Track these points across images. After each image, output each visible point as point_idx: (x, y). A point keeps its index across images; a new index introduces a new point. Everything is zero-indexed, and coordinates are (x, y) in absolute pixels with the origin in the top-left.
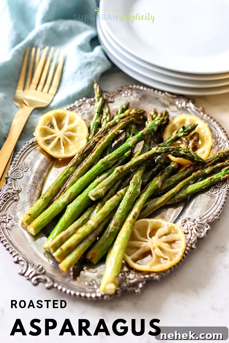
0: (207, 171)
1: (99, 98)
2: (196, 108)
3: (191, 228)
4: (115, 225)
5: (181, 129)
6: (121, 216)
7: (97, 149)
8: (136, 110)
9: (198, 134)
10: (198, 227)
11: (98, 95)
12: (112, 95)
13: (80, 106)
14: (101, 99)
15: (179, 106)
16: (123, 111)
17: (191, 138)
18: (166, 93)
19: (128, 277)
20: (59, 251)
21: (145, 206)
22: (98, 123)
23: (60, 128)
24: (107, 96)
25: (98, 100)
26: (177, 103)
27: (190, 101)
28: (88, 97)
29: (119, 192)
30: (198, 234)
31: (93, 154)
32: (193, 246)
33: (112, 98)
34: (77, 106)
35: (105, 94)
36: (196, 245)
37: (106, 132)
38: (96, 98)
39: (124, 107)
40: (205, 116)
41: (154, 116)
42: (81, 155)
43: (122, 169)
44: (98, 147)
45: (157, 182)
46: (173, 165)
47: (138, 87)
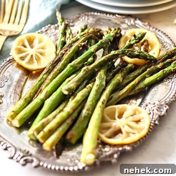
0: (159, 66)
1: (61, 22)
2: (143, 23)
3: (152, 109)
4: (87, 110)
5: (133, 38)
6: (91, 103)
7: (65, 58)
8: (93, 29)
9: (148, 41)
10: (158, 108)
11: (61, 21)
12: (72, 21)
13: (46, 31)
14: (63, 23)
15: (129, 24)
16: (83, 30)
17: (142, 44)
18: (117, 15)
19: (103, 150)
20: (42, 134)
21: (110, 97)
22: (63, 41)
23: (32, 47)
24: (68, 22)
25: (61, 25)
26: (127, 21)
27: (137, 19)
28: (52, 24)
29: (87, 86)
30: (159, 113)
31: (62, 62)
32: (156, 122)
33: (72, 23)
34: (44, 31)
35: (66, 20)
36: (159, 121)
37: (71, 46)
38: (59, 23)
39: (83, 28)
40: (151, 28)
41: (109, 31)
42: (52, 64)
43: (87, 68)
44: (65, 57)
45: (119, 77)
46: (129, 65)
47: (92, 13)
